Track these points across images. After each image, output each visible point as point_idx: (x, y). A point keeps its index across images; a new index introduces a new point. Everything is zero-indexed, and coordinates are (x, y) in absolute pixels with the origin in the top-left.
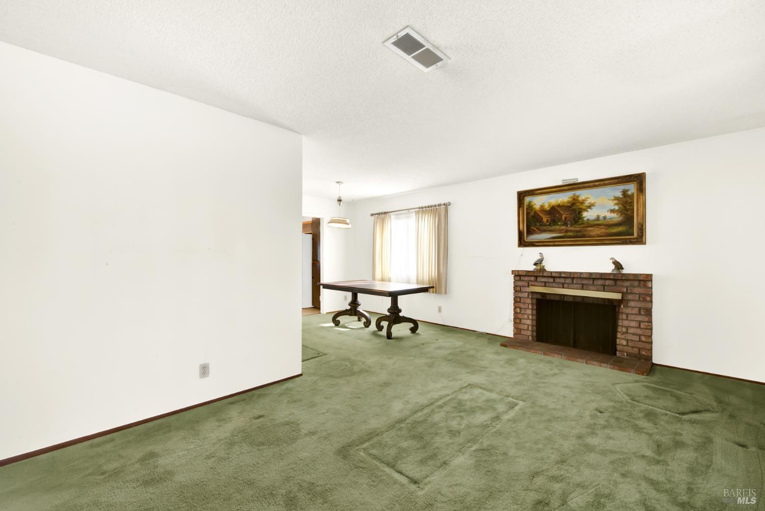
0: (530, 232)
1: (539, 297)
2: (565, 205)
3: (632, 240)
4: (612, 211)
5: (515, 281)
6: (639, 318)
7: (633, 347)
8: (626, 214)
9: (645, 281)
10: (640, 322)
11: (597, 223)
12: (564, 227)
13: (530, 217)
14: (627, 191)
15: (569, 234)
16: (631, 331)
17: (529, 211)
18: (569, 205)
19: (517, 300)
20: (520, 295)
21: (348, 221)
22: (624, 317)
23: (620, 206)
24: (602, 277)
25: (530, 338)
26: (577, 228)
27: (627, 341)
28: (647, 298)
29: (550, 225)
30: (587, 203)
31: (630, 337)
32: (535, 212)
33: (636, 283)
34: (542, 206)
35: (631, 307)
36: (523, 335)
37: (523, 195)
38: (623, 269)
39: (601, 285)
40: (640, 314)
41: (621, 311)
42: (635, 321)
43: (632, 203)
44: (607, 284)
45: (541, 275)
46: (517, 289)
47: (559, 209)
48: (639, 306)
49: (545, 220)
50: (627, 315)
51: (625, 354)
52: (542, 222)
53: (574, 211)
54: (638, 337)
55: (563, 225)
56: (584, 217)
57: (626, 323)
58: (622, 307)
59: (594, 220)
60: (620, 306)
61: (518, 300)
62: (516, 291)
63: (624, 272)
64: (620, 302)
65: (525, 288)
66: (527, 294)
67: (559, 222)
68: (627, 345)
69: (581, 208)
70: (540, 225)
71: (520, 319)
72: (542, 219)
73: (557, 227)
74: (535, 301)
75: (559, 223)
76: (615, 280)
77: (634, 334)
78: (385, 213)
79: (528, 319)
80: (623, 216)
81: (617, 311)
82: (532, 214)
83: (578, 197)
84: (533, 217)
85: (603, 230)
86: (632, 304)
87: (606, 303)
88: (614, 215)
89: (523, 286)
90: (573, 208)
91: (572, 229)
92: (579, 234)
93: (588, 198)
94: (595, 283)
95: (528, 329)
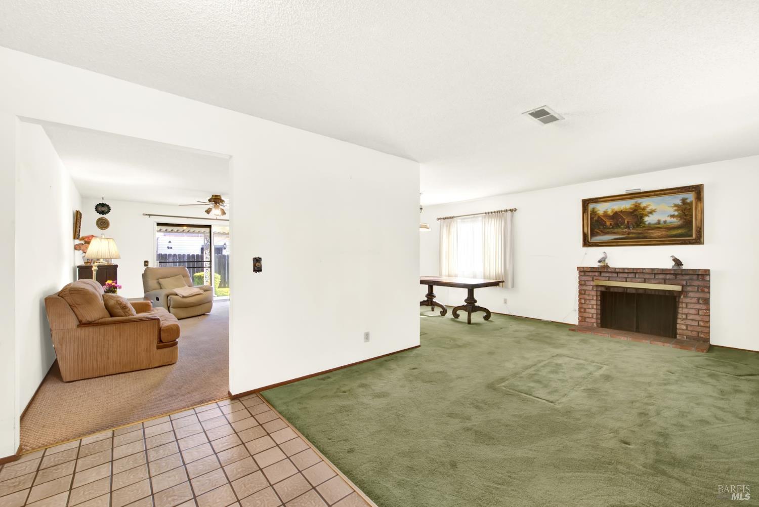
0: (593, 234)
1: (603, 289)
2: (628, 211)
3: (691, 241)
4: (672, 216)
5: (580, 276)
6: (698, 306)
7: (692, 331)
8: (685, 219)
9: (703, 276)
10: (699, 309)
11: (658, 226)
12: (626, 230)
13: (594, 221)
15: (631, 235)
16: (690, 317)
17: (593, 216)
18: (631, 211)
19: (582, 293)
20: (585, 288)
21: (428, 226)
22: (684, 305)
23: (679, 212)
24: (664, 272)
25: (595, 325)
26: (639, 230)
27: (687, 325)
28: (705, 289)
29: (613, 228)
30: (648, 210)
31: (689, 322)
32: (599, 217)
33: (695, 277)
34: (605, 212)
35: (690, 297)
36: (587, 322)
37: (587, 202)
38: (682, 265)
39: (662, 279)
40: (698, 303)
41: (681, 300)
42: (694, 309)
43: (691, 209)
44: (668, 278)
45: (606, 270)
46: (581, 283)
47: (621, 214)
48: (698, 296)
49: (608, 224)
50: (687, 304)
51: (685, 337)
52: (605, 226)
53: (636, 216)
54: (697, 322)
55: (625, 228)
56: (646, 222)
57: (686, 311)
58: (682, 297)
59: (656, 224)
60: (680, 297)
61: (583, 292)
62: (580, 284)
63: (684, 267)
64: (680, 293)
65: (590, 282)
66: (591, 287)
67: (622, 225)
68: (687, 329)
69: (643, 214)
70: (604, 228)
71: (585, 309)
72: (606, 223)
73: (620, 230)
74: (599, 293)
75: (622, 227)
76: (676, 275)
77: (693, 320)
78: (452, 218)
79: (593, 308)
80: (682, 220)
81: (677, 300)
82: (596, 218)
83: (640, 204)
84: (597, 221)
85: (664, 233)
86: (691, 294)
87: (667, 294)
88: (674, 220)
89: (587, 280)
90: (635, 213)
91: (634, 231)
92: (641, 236)
93: (649, 205)
94: (656, 278)
95: (592, 317)
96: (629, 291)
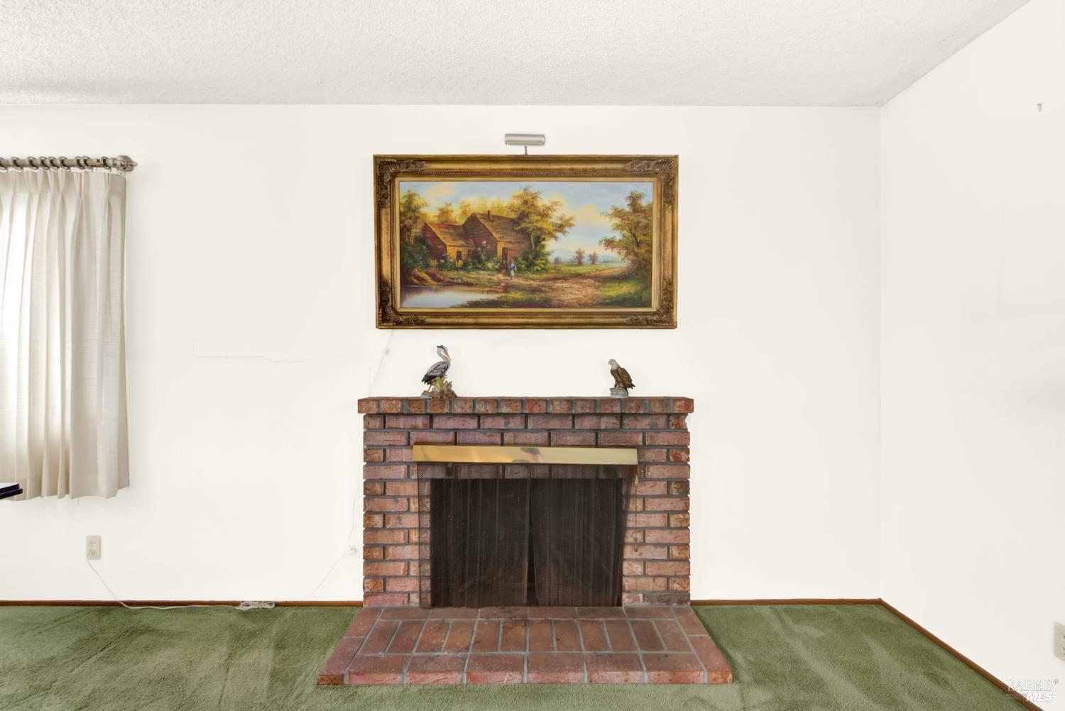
0: (410, 284)
1: (440, 474)
2: (504, 215)
3: (649, 318)
4: (609, 243)
5: (368, 431)
6: (667, 504)
7: (655, 577)
8: (636, 255)
10: (669, 513)
11: (576, 271)
12: (500, 276)
13: (411, 241)
14: (639, 197)
15: (514, 295)
16: (652, 537)
17: (408, 222)
18: (513, 216)
19: (374, 490)
20: (384, 473)
22: (639, 505)
23: (625, 232)
24: (595, 406)
25: (415, 599)
26: (532, 280)
27: (644, 562)
28: (678, 454)
29: (464, 267)
30: (555, 218)
31: (649, 553)
32: (426, 228)
33: (662, 421)
34: (444, 212)
35: (651, 480)
36: (392, 593)
37: (392, 170)
38: (632, 386)
39: (590, 430)
40: (668, 494)
41: (633, 492)
42: (661, 512)
43: (648, 227)
44: (603, 426)
45: (446, 410)
46: (374, 457)
47: (488, 225)
48: (667, 475)
49: (451, 252)
50: (644, 500)
51: (641, 596)
52: (444, 258)
53: (524, 232)
54: (666, 549)
55: (499, 271)
56: (548, 254)
57: (642, 520)
58: (636, 482)
59: (571, 264)
60: (630, 481)
61: (378, 488)
62: (370, 462)
63: (633, 393)
64: (631, 469)
65: (399, 452)
66: (403, 468)
67: (488, 260)
68: (645, 574)
69: (540, 229)
70: (441, 267)
71: (384, 548)
72: (445, 250)
73: (484, 275)
74: (426, 489)
75: (490, 265)
76: (621, 416)
77: (657, 545)
79: (408, 542)
80: (631, 257)
81: (624, 491)
82: (416, 231)
83: (535, 197)
84: (420, 240)
85: (590, 291)
86: (654, 472)
87: (602, 476)
88: (613, 254)
89: (391, 446)
90: (523, 225)
91: (521, 281)
92: (537, 297)
93: (556, 203)
94: (577, 427)
95: (407, 574)
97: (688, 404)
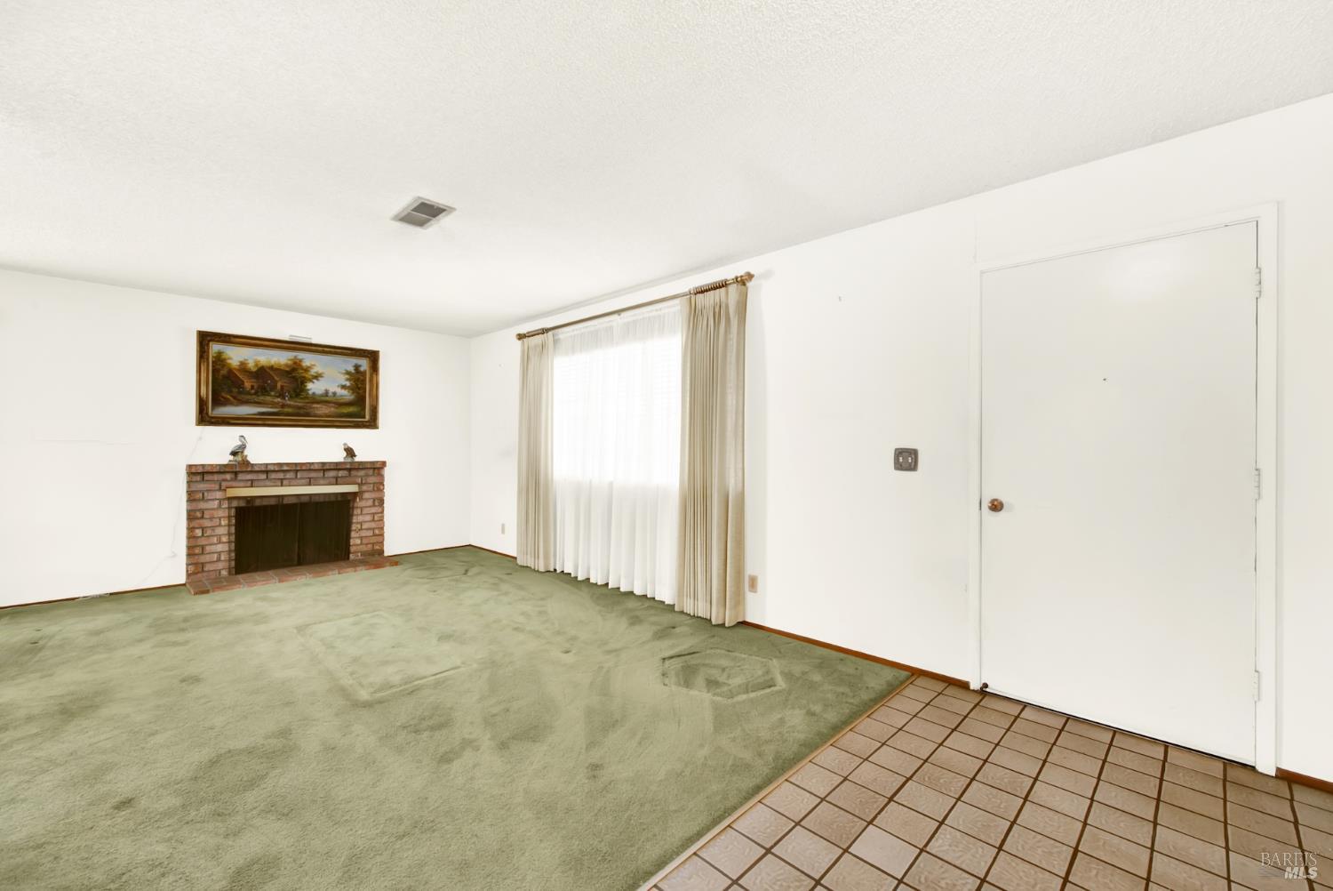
0: (218, 401)
1: (242, 504)
2: (282, 368)
3: (364, 424)
4: (343, 387)
5: (190, 483)
6: (373, 510)
7: (367, 544)
8: (358, 393)
9: (377, 468)
10: (374, 514)
11: (324, 399)
12: (279, 400)
13: (220, 377)
14: (360, 366)
15: (286, 410)
16: (365, 526)
17: (218, 367)
18: (287, 369)
19: (194, 516)
20: (202, 505)
22: (359, 511)
23: (351, 382)
24: (337, 467)
25: (224, 572)
26: (299, 403)
27: (361, 538)
28: (379, 487)
29: (256, 394)
30: (313, 372)
31: (364, 534)
32: (230, 371)
33: (371, 472)
34: (243, 364)
35: (365, 499)
36: (209, 571)
37: (209, 338)
38: (355, 456)
39: (334, 477)
40: (374, 505)
41: (356, 505)
42: (370, 514)
43: (364, 381)
44: (340, 475)
45: (243, 470)
47: (271, 373)
48: (373, 497)
49: (248, 385)
50: (362, 508)
51: (359, 554)
52: (243, 388)
53: (295, 378)
54: (372, 531)
55: (278, 397)
56: (308, 390)
58: (358, 500)
59: (322, 396)
60: (354, 500)
61: (199, 514)
63: (357, 459)
64: (355, 494)
65: (214, 493)
66: (216, 502)
67: (271, 391)
68: (361, 544)
69: (304, 377)
70: (240, 393)
71: (203, 547)
72: (243, 384)
73: (268, 399)
74: (233, 511)
75: (273, 393)
76: (350, 470)
77: (368, 529)
79: (220, 542)
80: (355, 394)
81: (351, 505)
82: (224, 372)
83: (301, 361)
84: (227, 377)
85: (332, 409)
86: (366, 495)
87: (339, 499)
88: (345, 392)
89: (208, 491)
90: (293, 374)
91: (292, 403)
92: (302, 411)
93: (314, 365)
94: (326, 476)
95: (219, 560)
96: (286, 501)
97: (384, 464)
